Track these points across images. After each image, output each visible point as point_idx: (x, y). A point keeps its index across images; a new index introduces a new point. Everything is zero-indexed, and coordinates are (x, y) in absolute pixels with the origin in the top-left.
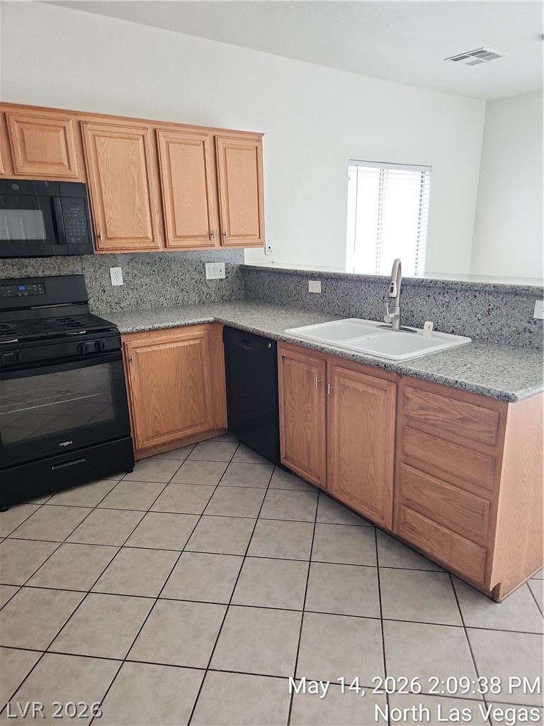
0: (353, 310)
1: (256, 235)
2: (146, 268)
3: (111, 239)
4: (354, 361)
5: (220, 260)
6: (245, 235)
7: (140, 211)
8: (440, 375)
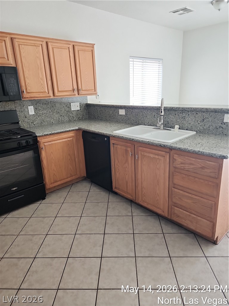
0: (140, 122)
1: (93, 90)
2: (45, 106)
3: (29, 93)
4: (149, 144)
5: (77, 102)
6: (89, 90)
7: (42, 79)
8: (191, 149)
